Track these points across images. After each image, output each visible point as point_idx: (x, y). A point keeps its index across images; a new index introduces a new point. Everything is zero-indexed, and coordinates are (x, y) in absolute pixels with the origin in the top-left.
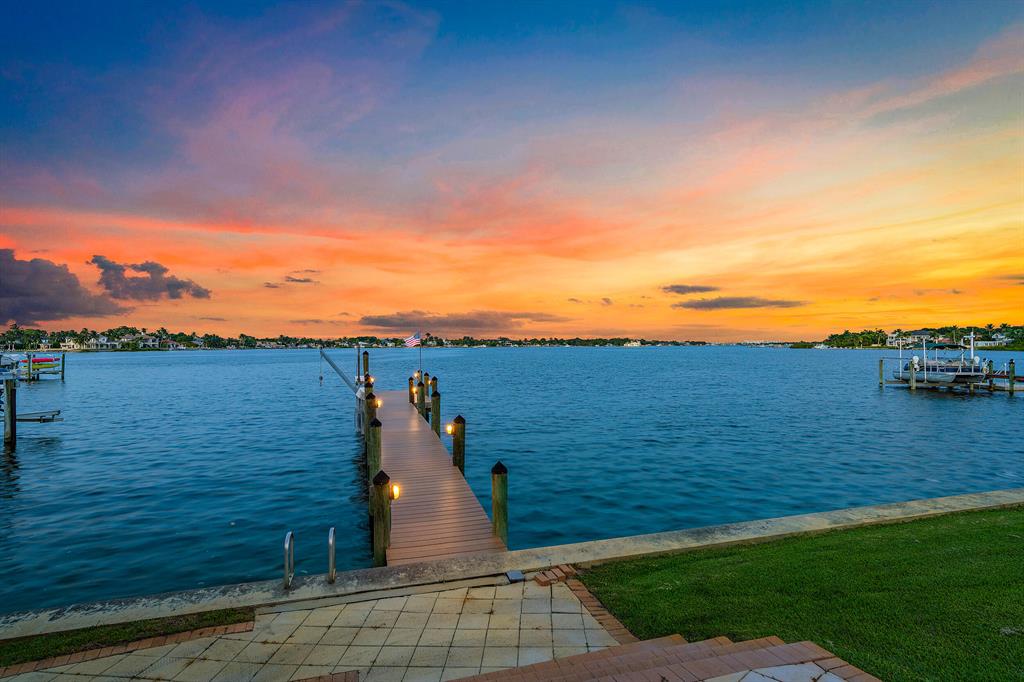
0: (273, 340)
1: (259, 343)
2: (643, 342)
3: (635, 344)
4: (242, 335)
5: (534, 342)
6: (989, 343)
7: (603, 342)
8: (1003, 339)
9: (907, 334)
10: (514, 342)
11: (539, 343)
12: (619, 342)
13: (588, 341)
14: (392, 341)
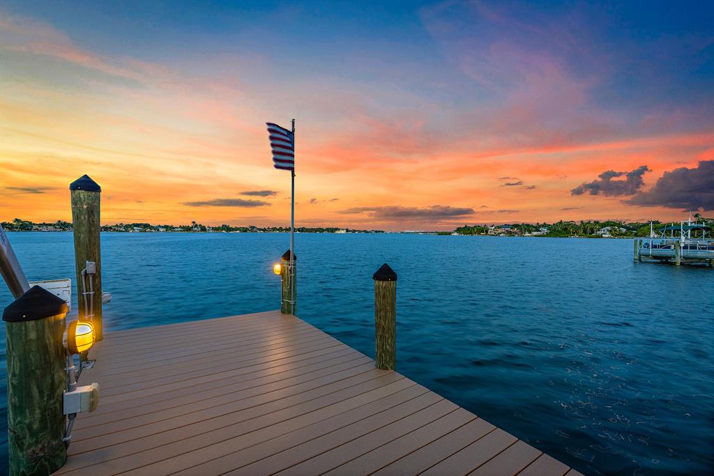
0: (51, 225)
1: (35, 227)
2: (347, 230)
3: (343, 232)
4: (16, 219)
5: (274, 229)
6: (539, 233)
7: (321, 230)
8: (545, 230)
9: (499, 227)
10: (260, 230)
11: (278, 230)
12: (333, 230)
13: (312, 229)
14: (163, 227)
